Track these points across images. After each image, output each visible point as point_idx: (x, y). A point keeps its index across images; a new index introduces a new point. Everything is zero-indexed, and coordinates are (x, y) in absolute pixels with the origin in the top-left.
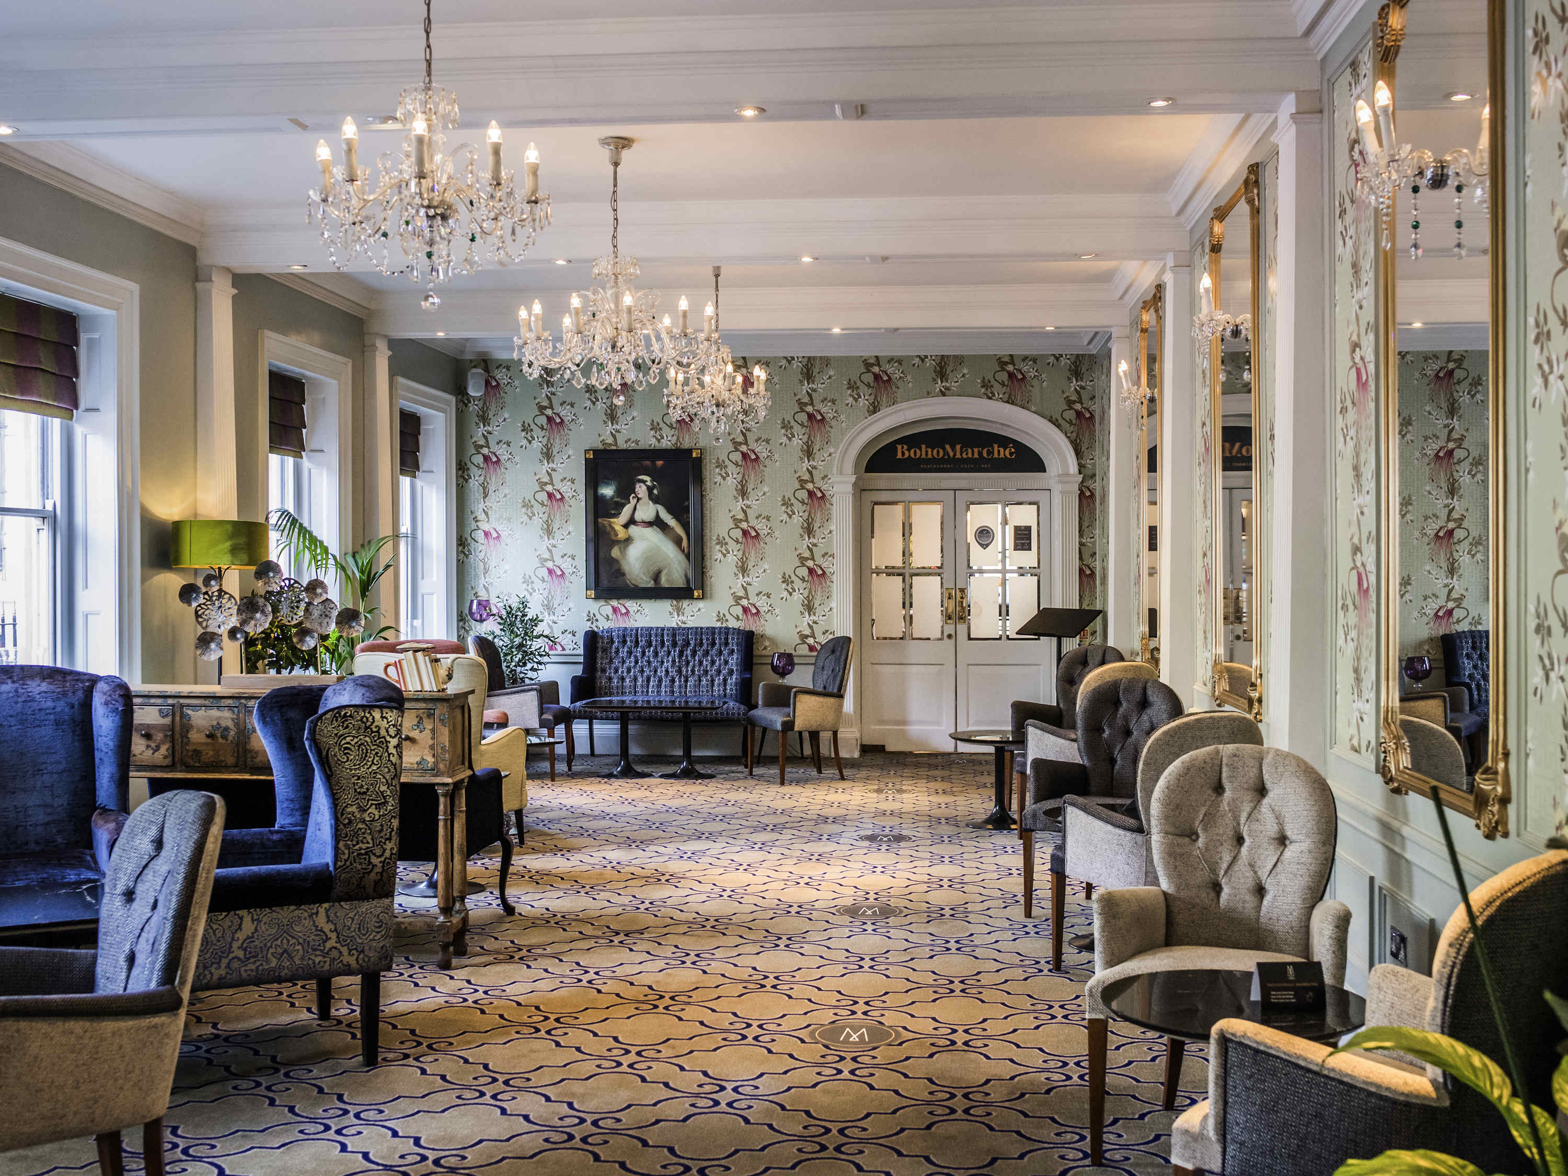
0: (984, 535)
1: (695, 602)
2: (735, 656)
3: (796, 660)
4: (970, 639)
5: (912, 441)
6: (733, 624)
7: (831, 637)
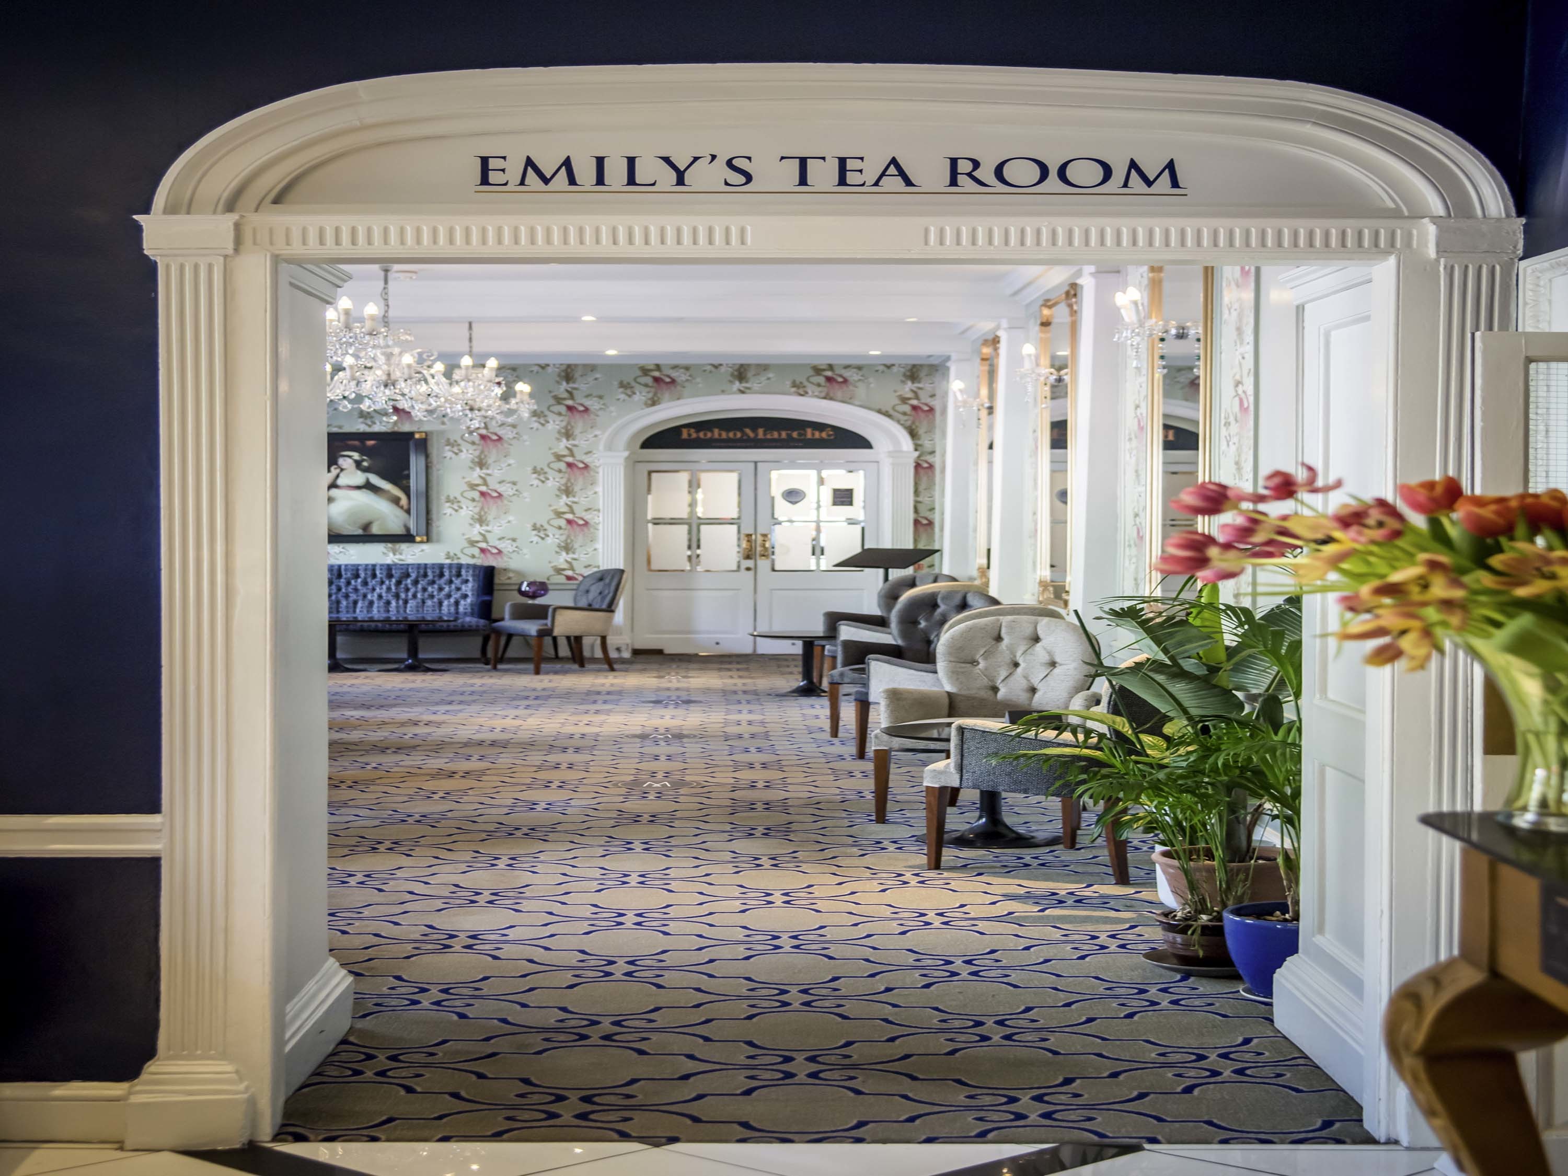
0: (793, 496)
1: (415, 545)
2: (470, 585)
3: (550, 587)
4: (773, 570)
5: (700, 426)
6: (465, 560)
7: (596, 570)
